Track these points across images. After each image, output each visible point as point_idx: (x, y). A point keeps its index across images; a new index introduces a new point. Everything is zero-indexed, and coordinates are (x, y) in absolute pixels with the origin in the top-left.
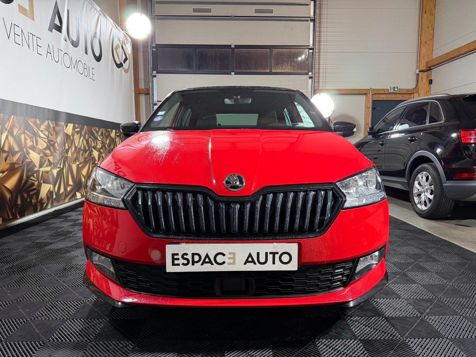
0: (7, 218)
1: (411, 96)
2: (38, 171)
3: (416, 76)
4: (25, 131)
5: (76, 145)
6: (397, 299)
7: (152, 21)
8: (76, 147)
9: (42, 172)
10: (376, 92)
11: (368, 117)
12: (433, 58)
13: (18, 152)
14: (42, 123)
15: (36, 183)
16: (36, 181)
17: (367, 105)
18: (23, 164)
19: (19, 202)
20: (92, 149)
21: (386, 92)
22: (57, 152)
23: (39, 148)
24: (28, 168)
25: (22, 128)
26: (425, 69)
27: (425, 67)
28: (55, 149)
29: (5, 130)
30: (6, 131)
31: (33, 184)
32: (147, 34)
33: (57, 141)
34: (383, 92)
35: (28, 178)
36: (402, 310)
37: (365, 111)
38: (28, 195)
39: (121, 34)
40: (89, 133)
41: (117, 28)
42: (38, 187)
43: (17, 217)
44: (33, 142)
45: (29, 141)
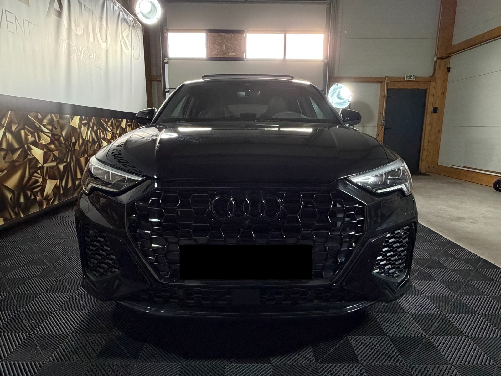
0: (10, 218)
1: (427, 84)
3: (433, 64)
4: (26, 126)
5: (84, 138)
8: (83, 140)
9: (47, 168)
10: (391, 80)
11: (382, 106)
12: (453, 45)
13: (18, 149)
14: (44, 118)
15: (41, 180)
16: (40, 177)
17: (382, 93)
18: (25, 161)
19: (22, 200)
20: (101, 141)
21: (402, 80)
22: (64, 146)
24: (31, 165)
25: (22, 124)
26: (443, 56)
27: (443, 54)
28: (60, 143)
30: (3, 128)
31: (37, 181)
33: (62, 134)
34: (399, 81)
35: (31, 175)
37: (380, 100)
38: (32, 192)
39: (130, 19)
40: (97, 124)
41: (125, 12)
42: (42, 184)
43: (21, 216)
44: (35, 137)
45: (30, 137)
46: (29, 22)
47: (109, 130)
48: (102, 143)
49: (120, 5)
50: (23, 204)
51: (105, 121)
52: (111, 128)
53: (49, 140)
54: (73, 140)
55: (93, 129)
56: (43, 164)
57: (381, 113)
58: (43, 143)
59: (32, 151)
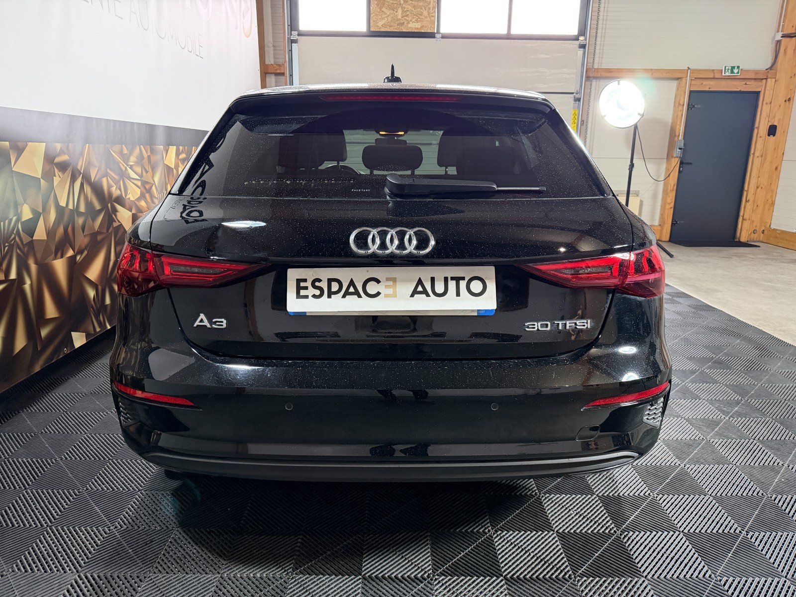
0: (93, 333)
1: (760, 83)
3: (774, 46)
4: (108, 170)
10: (699, 75)
11: (678, 123)
13: (100, 211)
14: (131, 152)
17: (680, 100)
18: (110, 231)
19: (108, 301)
21: (717, 76)
22: (156, 201)
23: (129, 198)
24: (117, 239)
25: (103, 167)
26: (793, 31)
27: (794, 28)
28: (152, 196)
29: (77, 175)
30: (80, 176)
33: (154, 181)
34: (712, 77)
37: (674, 112)
43: (106, 327)
44: (120, 190)
45: (114, 188)
50: (109, 307)
53: (138, 191)
57: (674, 135)
59: (117, 213)
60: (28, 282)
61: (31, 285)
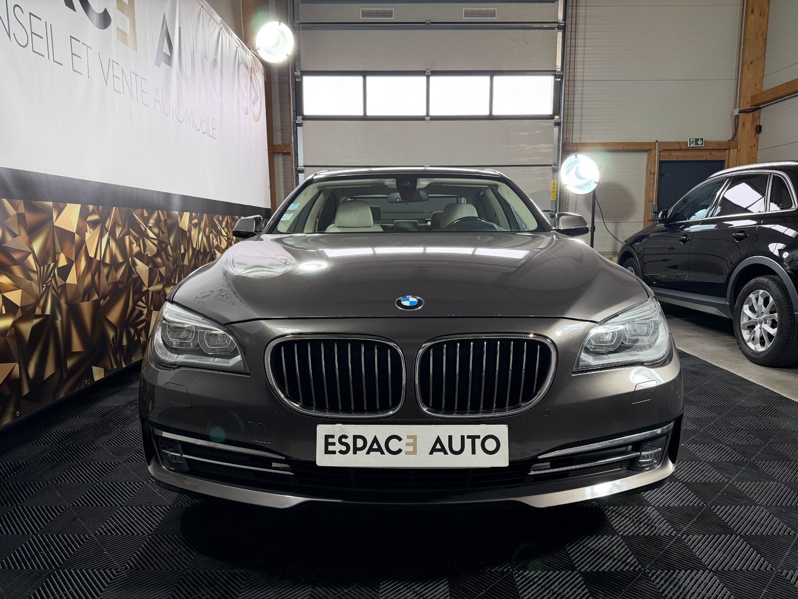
0: (110, 369)
1: (724, 153)
2: (147, 291)
3: (733, 120)
4: (131, 230)
5: (194, 246)
6: (751, 506)
7: (294, 32)
8: (194, 249)
9: (152, 292)
10: (666, 147)
11: (651, 190)
12: (763, 90)
13: (122, 264)
14: (151, 216)
15: (145, 311)
16: (145, 307)
17: (651, 168)
18: (129, 281)
19: (125, 342)
20: (214, 251)
21: (683, 147)
22: (171, 259)
23: (147, 255)
24: (135, 289)
25: (127, 226)
26: (748, 107)
27: (749, 105)
28: (167, 255)
29: (105, 231)
30: (107, 233)
31: (141, 313)
32: (287, 55)
33: (169, 241)
34: (678, 147)
35: (135, 304)
36: (763, 525)
37: (647, 180)
38: (136, 330)
39: (249, 58)
40: (210, 224)
41: (243, 48)
42: (147, 317)
43: (122, 366)
44: (140, 246)
45: (134, 245)
46: (136, 75)
47: (224, 234)
48: (215, 254)
49: (237, 37)
50: (125, 348)
51: (218, 220)
52: (226, 230)
53: (155, 249)
54: (183, 251)
55: (204, 232)
56: (149, 287)
57: (648, 200)
58: (149, 255)
59: (136, 266)
60: (60, 318)
61: (62, 321)
